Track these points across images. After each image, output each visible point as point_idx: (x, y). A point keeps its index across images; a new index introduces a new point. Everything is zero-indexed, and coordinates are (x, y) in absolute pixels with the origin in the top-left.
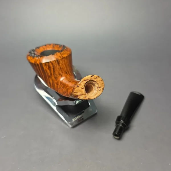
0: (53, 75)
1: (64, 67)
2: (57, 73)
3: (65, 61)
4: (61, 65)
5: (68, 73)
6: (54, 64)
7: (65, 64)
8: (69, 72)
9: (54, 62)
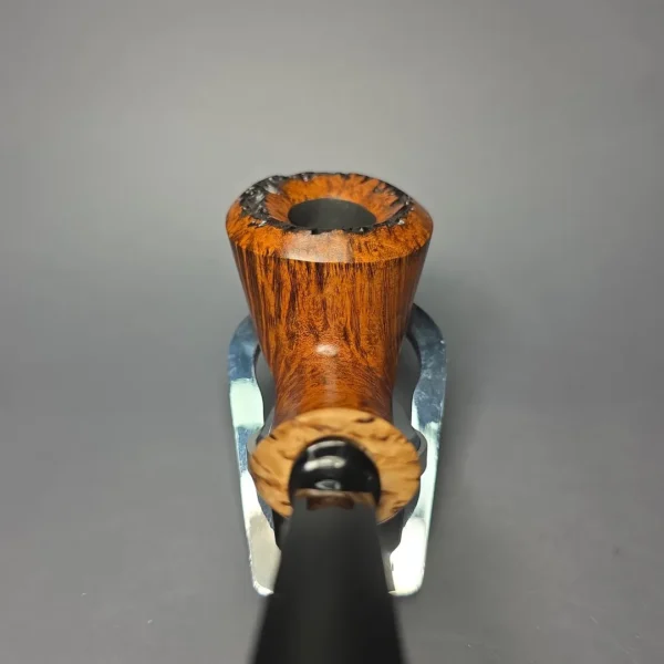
0: (284, 320)
1: (343, 306)
2: (302, 318)
3: (359, 281)
4: (329, 290)
5: (352, 337)
6: (299, 276)
7: (352, 293)
8: (362, 337)
9: (304, 267)
